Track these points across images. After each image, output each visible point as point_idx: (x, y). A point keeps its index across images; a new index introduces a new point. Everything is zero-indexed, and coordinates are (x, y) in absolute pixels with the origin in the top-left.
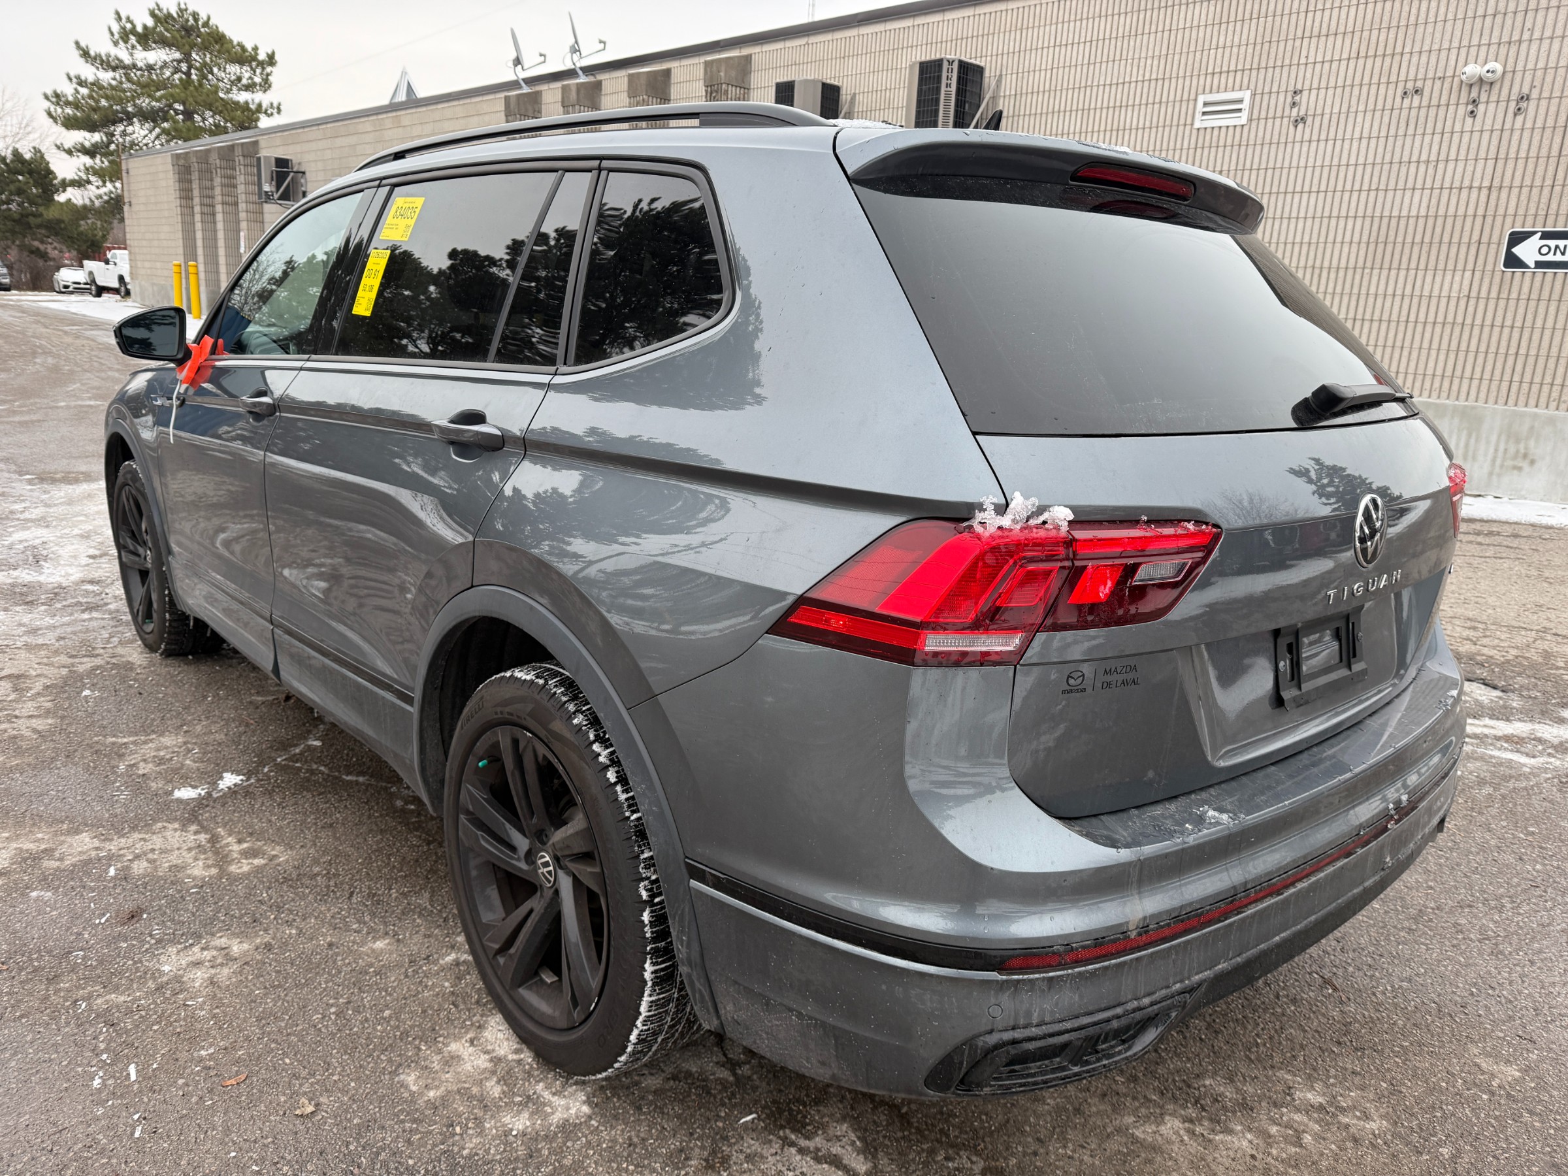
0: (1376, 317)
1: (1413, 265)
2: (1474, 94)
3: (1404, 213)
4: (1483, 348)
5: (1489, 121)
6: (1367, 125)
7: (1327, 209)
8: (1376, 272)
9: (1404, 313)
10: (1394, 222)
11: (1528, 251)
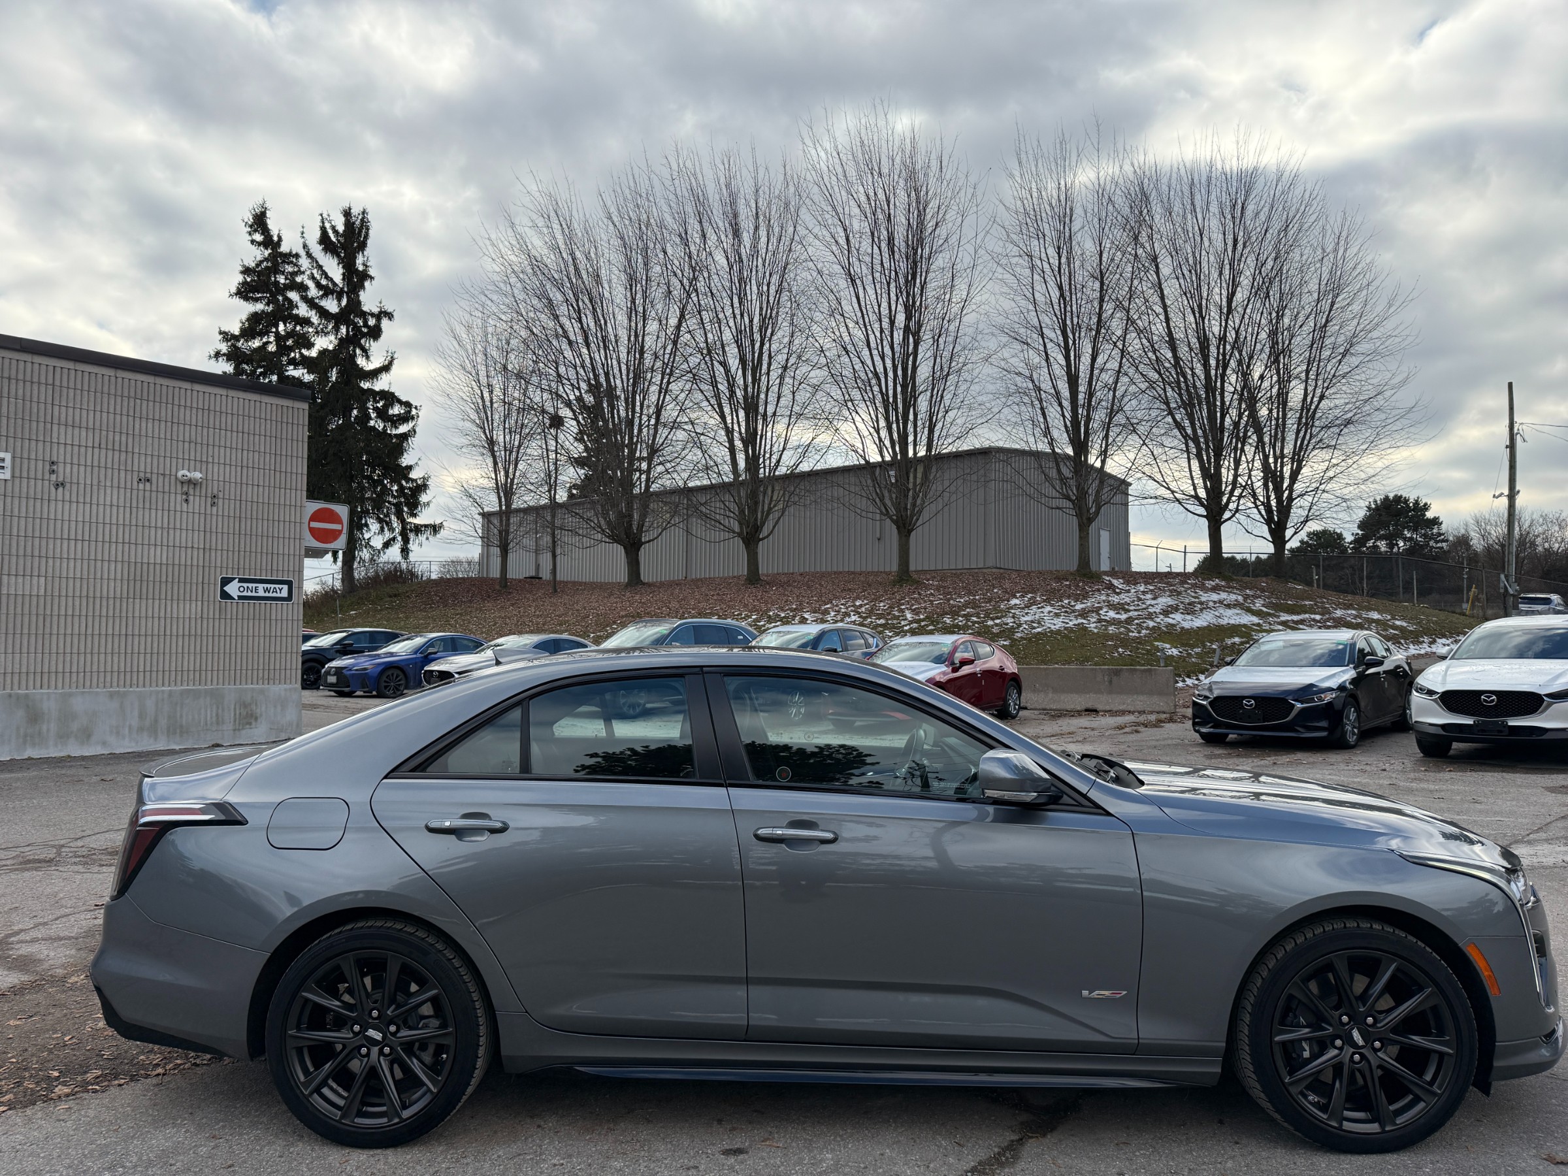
0: (143, 632)
1: (163, 597)
2: (185, 489)
3: (152, 561)
4: (216, 650)
5: (197, 507)
6: (115, 497)
7: (93, 554)
8: (137, 601)
9: (162, 629)
10: (145, 566)
11: (233, 589)
